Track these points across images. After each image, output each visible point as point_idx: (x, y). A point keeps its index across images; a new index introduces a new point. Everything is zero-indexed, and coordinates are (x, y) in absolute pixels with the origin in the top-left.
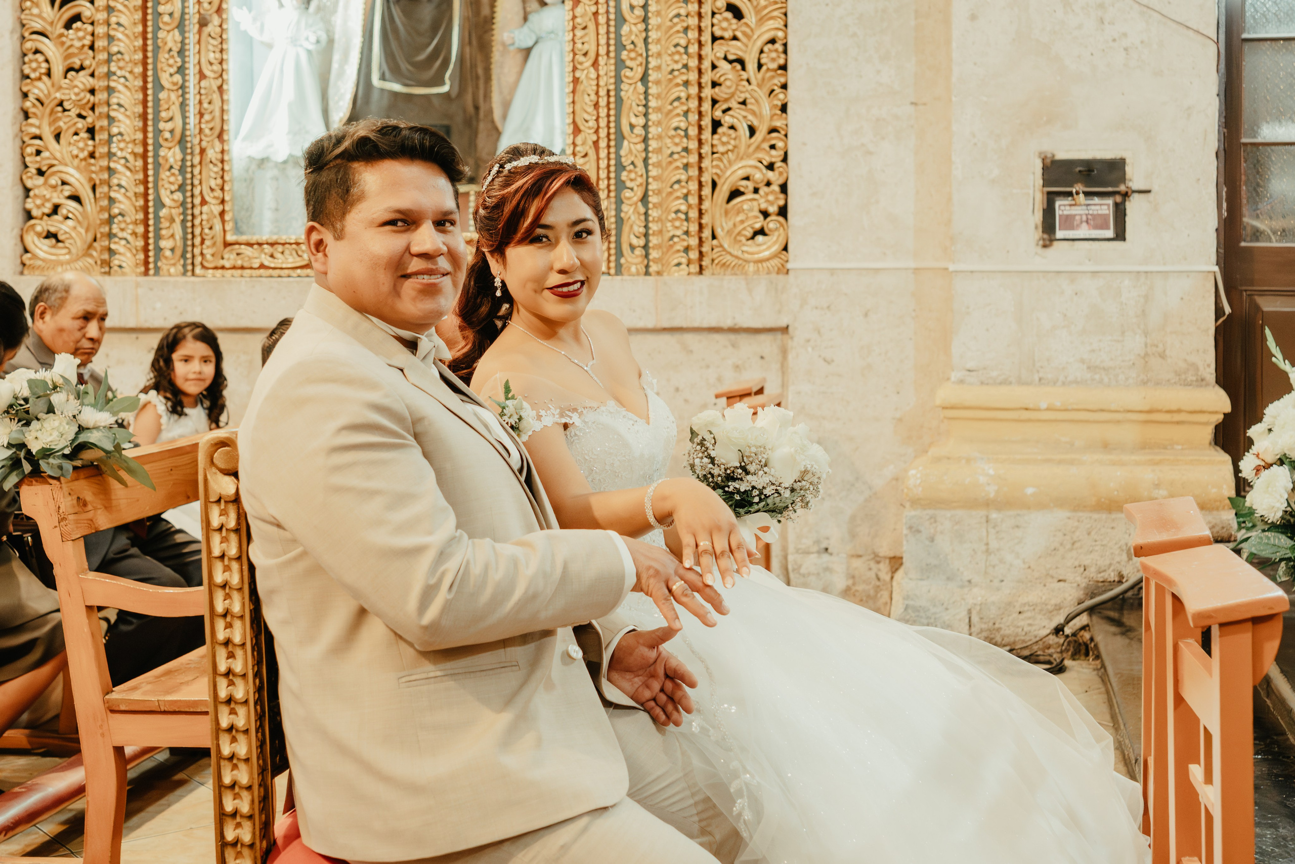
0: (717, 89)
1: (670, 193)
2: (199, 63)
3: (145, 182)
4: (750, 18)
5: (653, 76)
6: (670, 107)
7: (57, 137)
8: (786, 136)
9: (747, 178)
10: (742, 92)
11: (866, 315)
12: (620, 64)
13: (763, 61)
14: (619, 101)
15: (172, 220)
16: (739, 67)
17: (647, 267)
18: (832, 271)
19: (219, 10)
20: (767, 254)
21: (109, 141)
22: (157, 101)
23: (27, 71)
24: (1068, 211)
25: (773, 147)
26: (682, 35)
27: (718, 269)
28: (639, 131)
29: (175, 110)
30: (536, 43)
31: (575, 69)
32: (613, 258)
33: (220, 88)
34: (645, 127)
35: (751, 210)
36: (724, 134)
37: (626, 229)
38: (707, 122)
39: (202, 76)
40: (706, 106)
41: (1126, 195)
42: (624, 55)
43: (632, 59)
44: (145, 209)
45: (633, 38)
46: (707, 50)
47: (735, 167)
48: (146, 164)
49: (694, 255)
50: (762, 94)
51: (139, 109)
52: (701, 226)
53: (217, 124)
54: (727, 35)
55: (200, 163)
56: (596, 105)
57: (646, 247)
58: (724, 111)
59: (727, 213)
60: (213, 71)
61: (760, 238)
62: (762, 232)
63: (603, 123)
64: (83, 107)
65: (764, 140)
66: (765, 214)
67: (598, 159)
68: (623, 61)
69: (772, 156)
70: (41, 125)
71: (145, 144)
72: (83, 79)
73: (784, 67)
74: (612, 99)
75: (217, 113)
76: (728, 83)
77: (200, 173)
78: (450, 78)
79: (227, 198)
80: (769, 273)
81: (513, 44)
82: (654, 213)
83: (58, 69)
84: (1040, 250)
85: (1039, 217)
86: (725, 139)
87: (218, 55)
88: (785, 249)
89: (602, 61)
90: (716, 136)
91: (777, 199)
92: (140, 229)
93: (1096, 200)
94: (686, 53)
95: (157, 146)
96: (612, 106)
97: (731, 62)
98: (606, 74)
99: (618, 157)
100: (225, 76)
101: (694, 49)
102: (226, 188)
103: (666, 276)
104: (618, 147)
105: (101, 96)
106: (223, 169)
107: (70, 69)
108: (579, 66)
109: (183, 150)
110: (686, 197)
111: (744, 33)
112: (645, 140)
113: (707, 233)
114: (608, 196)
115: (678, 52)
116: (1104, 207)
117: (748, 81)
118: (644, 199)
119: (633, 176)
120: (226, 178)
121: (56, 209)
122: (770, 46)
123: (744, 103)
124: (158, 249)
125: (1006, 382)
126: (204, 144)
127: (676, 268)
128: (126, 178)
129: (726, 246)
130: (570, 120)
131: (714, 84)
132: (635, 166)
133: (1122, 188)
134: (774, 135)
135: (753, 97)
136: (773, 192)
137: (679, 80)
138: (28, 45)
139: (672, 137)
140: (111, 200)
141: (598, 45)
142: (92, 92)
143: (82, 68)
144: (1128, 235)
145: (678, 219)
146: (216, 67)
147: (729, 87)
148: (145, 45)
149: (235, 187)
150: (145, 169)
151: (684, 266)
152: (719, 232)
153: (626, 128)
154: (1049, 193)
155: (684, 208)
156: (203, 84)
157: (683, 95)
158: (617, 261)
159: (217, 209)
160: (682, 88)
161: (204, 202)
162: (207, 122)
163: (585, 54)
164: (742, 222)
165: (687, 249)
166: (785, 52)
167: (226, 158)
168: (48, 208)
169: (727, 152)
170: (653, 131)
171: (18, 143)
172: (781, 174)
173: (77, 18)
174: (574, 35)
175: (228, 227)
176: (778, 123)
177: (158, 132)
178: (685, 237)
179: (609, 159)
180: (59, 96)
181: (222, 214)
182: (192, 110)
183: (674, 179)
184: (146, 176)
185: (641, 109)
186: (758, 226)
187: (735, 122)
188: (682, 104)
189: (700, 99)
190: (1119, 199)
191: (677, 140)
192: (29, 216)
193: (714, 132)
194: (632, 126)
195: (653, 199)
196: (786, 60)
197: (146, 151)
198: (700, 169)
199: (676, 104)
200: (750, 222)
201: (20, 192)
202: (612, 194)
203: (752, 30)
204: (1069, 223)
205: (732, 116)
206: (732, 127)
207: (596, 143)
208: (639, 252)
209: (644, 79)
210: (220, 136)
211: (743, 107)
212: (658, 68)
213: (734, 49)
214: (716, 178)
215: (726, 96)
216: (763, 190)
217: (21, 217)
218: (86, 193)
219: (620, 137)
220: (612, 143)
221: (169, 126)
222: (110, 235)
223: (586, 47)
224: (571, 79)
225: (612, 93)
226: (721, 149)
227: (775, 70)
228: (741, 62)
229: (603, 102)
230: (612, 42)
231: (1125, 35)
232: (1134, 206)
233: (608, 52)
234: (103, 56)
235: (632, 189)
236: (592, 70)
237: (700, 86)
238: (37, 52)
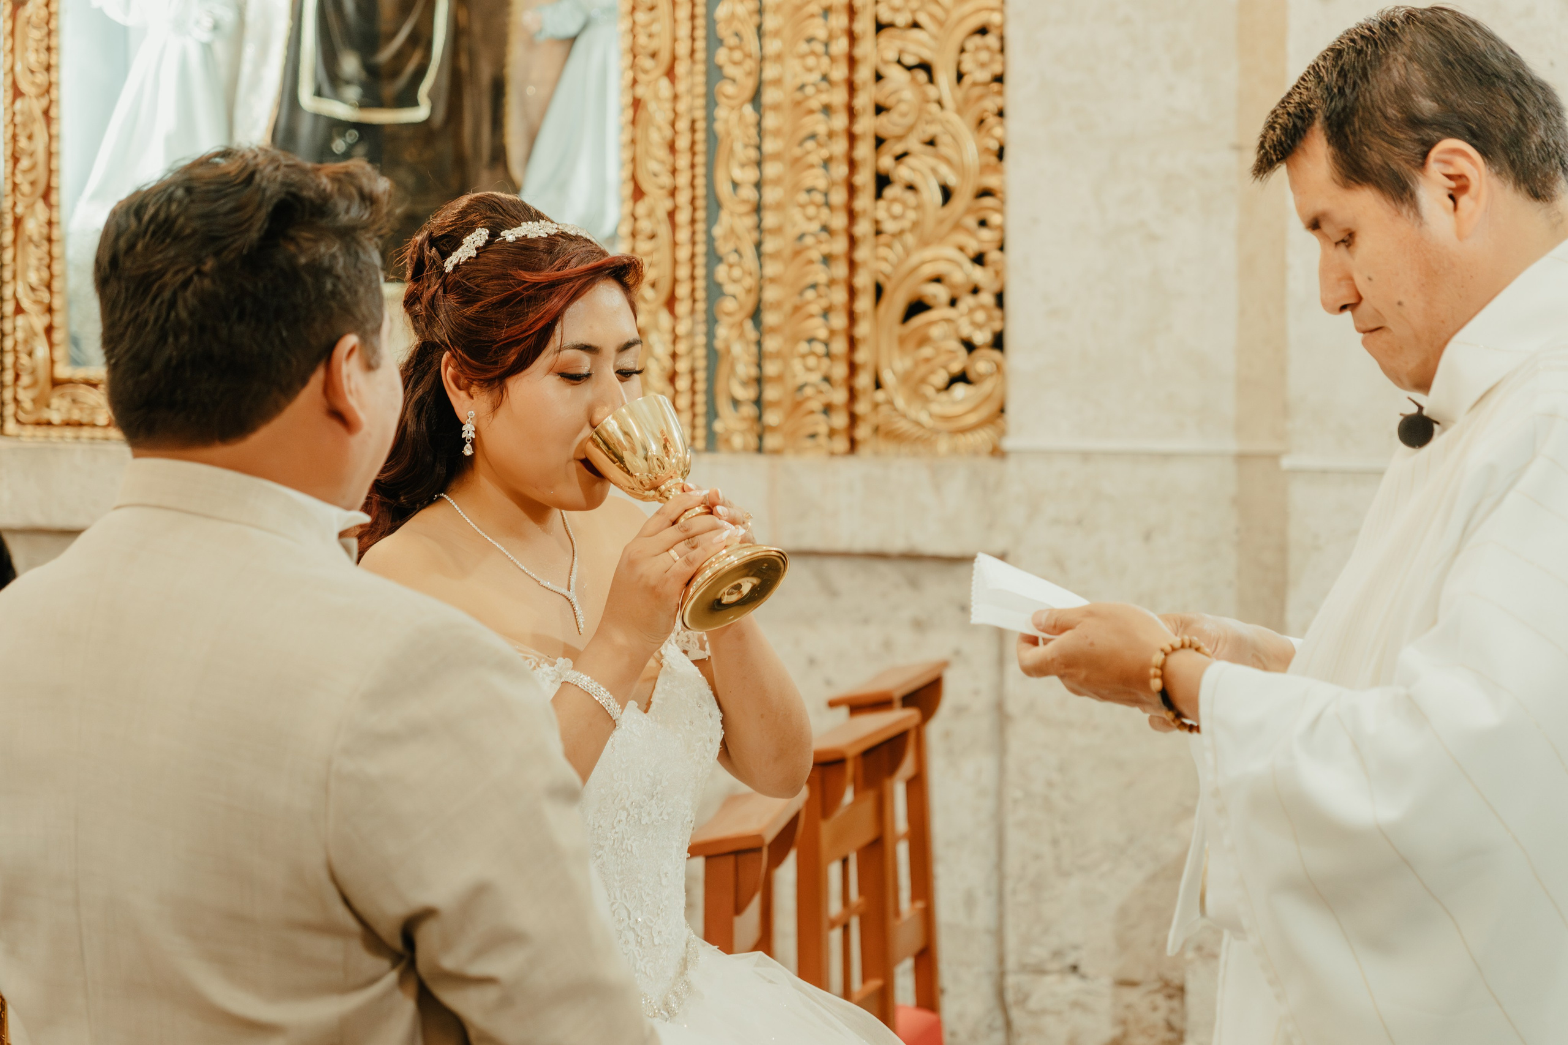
0: (884, 118)
1: (797, 309)
2: (12, 69)
5: (770, 96)
6: (797, 151)
8: (1003, 202)
9: (938, 280)
10: (927, 123)
11: (1147, 537)
12: (714, 73)
13: (966, 67)
14: (712, 137)
16: (922, 76)
17: (760, 438)
18: (1086, 456)
20: (972, 419)
25: (983, 223)
26: (819, 21)
27: (883, 445)
28: (748, 193)
30: (585, 27)
31: (635, 82)
32: (701, 421)
33: (46, 113)
34: (758, 185)
35: (945, 337)
36: (895, 200)
37: (723, 370)
38: (865, 178)
39: (17, 92)
40: (864, 150)
42: (722, 56)
43: (736, 63)
45: (737, 26)
46: (866, 49)
47: (915, 259)
49: (840, 420)
50: (962, 127)
52: (853, 368)
53: (41, 173)
54: (901, 20)
55: (15, 241)
56: (672, 148)
57: (758, 402)
58: (900, 158)
59: (902, 341)
60: (33, 83)
61: (960, 390)
62: (962, 378)
63: (683, 180)
65: (969, 211)
66: (969, 346)
67: (675, 244)
68: (720, 68)
69: (981, 241)
73: (999, 79)
74: (700, 136)
75: (41, 156)
76: (903, 107)
77: (14, 259)
78: (432, 96)
79: (57, 303)
80: (976, 453)
81: (541, 31)
82: (771, 344)
86: (897, 209)
87: (43, 56)
88: (1002, 410)
89: (681, 69)
90: (882, 204)
91: (990, 318)
94: (827, 53)
96: (700, 147)
97: (909, 68)
98: (690, 91)
99: (710, 240)
100: (54, 94)
101: (841, 45)
102: (56, 285)
103: (790, 460)
104: (712, 220)
106: (50, 254)
108: (642, 77)
110: (826, 313)
111: (932, 17)
112: (758, 209)
113: (864, 380)
114: (693, 311)
115: (813, 53)
117: (940, 103)
118: (756, 316)
119: (737, 273)
120: (56, 268)
122: (978, 40)
123: (931, 143)
126: (20, 210)
127: (809, 443)
129: (900, 402)
130: (626, 173)
131: (879, 109)
132: (740, 255)
134: (988, 201)
135: (947, 132)
136: (982, 307)
137: (815, 103)
139: (803, 206)
141: (675, 40)
145: (813, 353)
146: (41, 78)
147: (904, 115)
151: (822, 440)
152: (888, 377)
153: (724, 189)
155: (822, 334)
156: (19, 104)
157: (822, 129)
158: (709, 426)
159: (40, 322)
160: (820, 117)
161: (19, 310)
162: (25, 172)
163: (653, 55)
164: (927, 360)
165: (828, 409)
166: (1002, 50)
167: (55, 234)
169: (901, 233)
170: (771, 195)
172: (997, 274)
174: (634, 22)
175: (58, 353)
176: (991, 181)
178: (825, 387)
179: (694, 243)
181: (49, 330)
183: (810, 280)
185: (753, 154)
186: (956, 367)
187: (917, 180)
188: (820, 145)
189: (852, 138)
191: (811, 211)
193: (879, 195)
194: (735, 185)
195: (770, 318)
196: (1004, 64)
198: (852, 265)
199: (810, 145)
200: (943, 358)
202: (701, 306)
203: (947, 11)
205: (913, 169)
206: (911, 187)
207: (671, 215)
208: (749, 410)
209: (756, 99)
210: (46, 196)
211: (929, 149)
212: (778, 82)
213: (918, 46)
214: (882, 279)
215: (898, 131)
216: (967, 302)
219: (714, 205)
220: (701, 215)
223: (654, 44)
224: (628, 100)
225: (701, 125)
226: (889, 226)
227: (986, 84)
228: (926, 67)
229: (683, 143)
230: (700, 33)
233: (693, 52)
235: (734, 297)
236: (664, 83)
237: (852, 113)
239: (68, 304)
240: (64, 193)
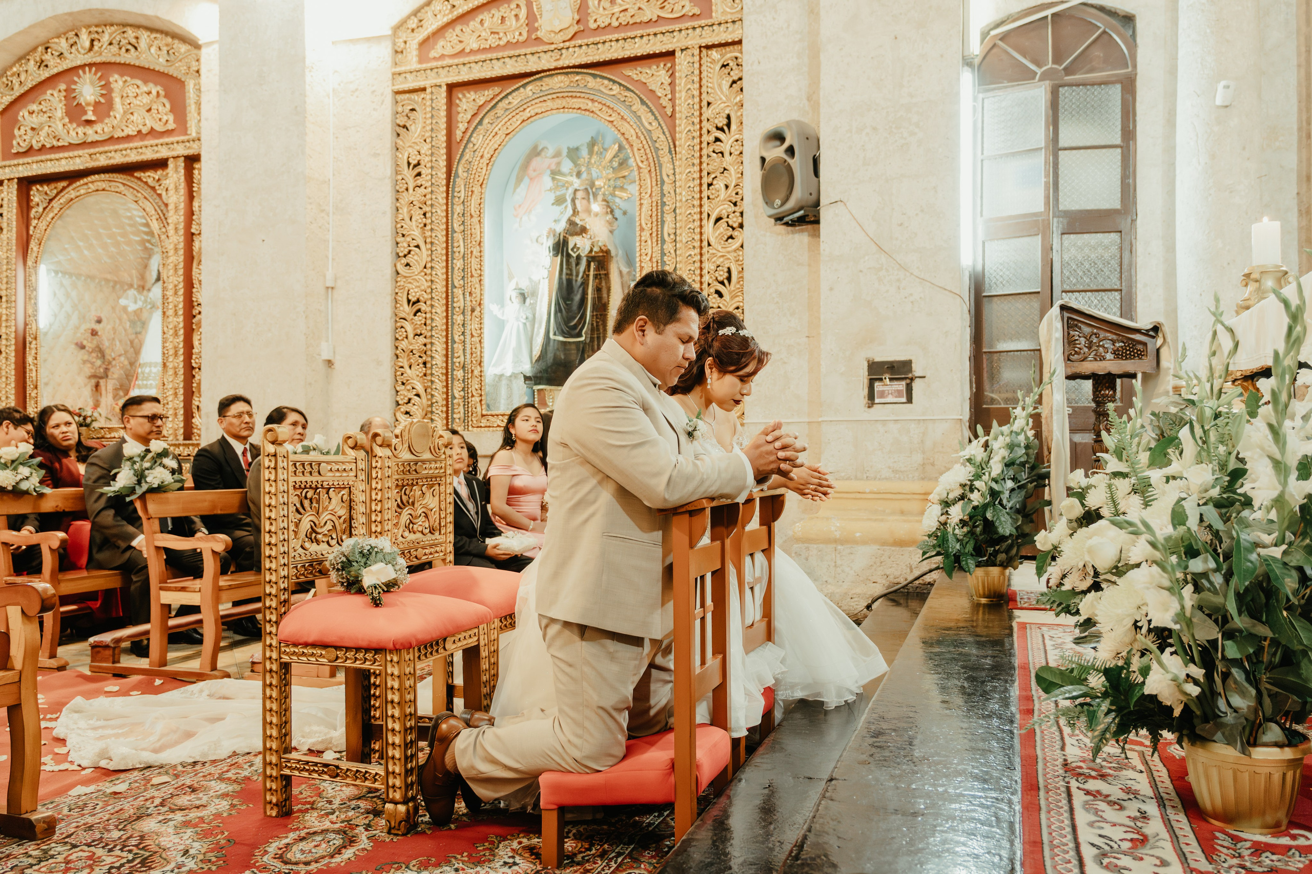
2: (471, 330)
3: (447, 387)
4: (727, 296)
7: (410, 367)
15: (459, 405)
19: (480, 304)
21: (431, 368)
22: (453, 348)
23: (397, 336)
24: (881, 388)
29: (461, 353)
33: (480, 341)
39: (472, 336)
41: (912, 379)
44: (447, 399)
48: (447, 378)
51: (444, 352)
53: (479, 358)
55: (472, 377)
60: (477, 333)
64: (421, 352)
70: (403, 361)
71: (447, 368)
72: (421, 340)
75: (479, 353)
77: (471, 382)
78: (586, 333)
83: (411, 336)
84: (867, 409)
85: (866, 391)
87: (479, 326)
92: (444, 409)
93: (896, 383)
95: (453, 370)
100: (482, 336)
105: (429, 346)
107: (416, 335)
109: (464, 371)
116: (901, 386)
121: (410, 400)
124: (453, 419)
125: (849, 479)
126: (473, 368)
128: (439, 385)
133: (910, 376)
138: (399, 324)
140: (432, 396)
142: (425, 345)
143: (421, 334)
144: (914, 401)
146: (479, 332)
148: (447, 322)
149: (487, 389)
150: (447, 381)
154: (871, 379)
156: (473, 340)
159: (478, 399)
161: (473, 396)
162: (475, 358)
168: (406, 400)
171: (393, 370)
173: (419, 311)
175: (484, 407)
177: (453, 363)
180: (411, 347)
181: (481, 401)
182: (468, 351)
184: (447, 384)
190: (908, 381)
192: (398, 404)
197: (447, 372)
201: (394, 392)
204: (882, 395)
210: (480, 364)
217: (394, 405)
218: (422, 392)
221: (458, 360)
222: (432, 412)
231: (911, 295)
232: (916, 385)
234: (429, 328)
238: (402, 327)
239: (487, 395)
240: (485, 363)
